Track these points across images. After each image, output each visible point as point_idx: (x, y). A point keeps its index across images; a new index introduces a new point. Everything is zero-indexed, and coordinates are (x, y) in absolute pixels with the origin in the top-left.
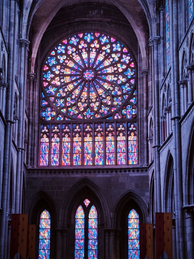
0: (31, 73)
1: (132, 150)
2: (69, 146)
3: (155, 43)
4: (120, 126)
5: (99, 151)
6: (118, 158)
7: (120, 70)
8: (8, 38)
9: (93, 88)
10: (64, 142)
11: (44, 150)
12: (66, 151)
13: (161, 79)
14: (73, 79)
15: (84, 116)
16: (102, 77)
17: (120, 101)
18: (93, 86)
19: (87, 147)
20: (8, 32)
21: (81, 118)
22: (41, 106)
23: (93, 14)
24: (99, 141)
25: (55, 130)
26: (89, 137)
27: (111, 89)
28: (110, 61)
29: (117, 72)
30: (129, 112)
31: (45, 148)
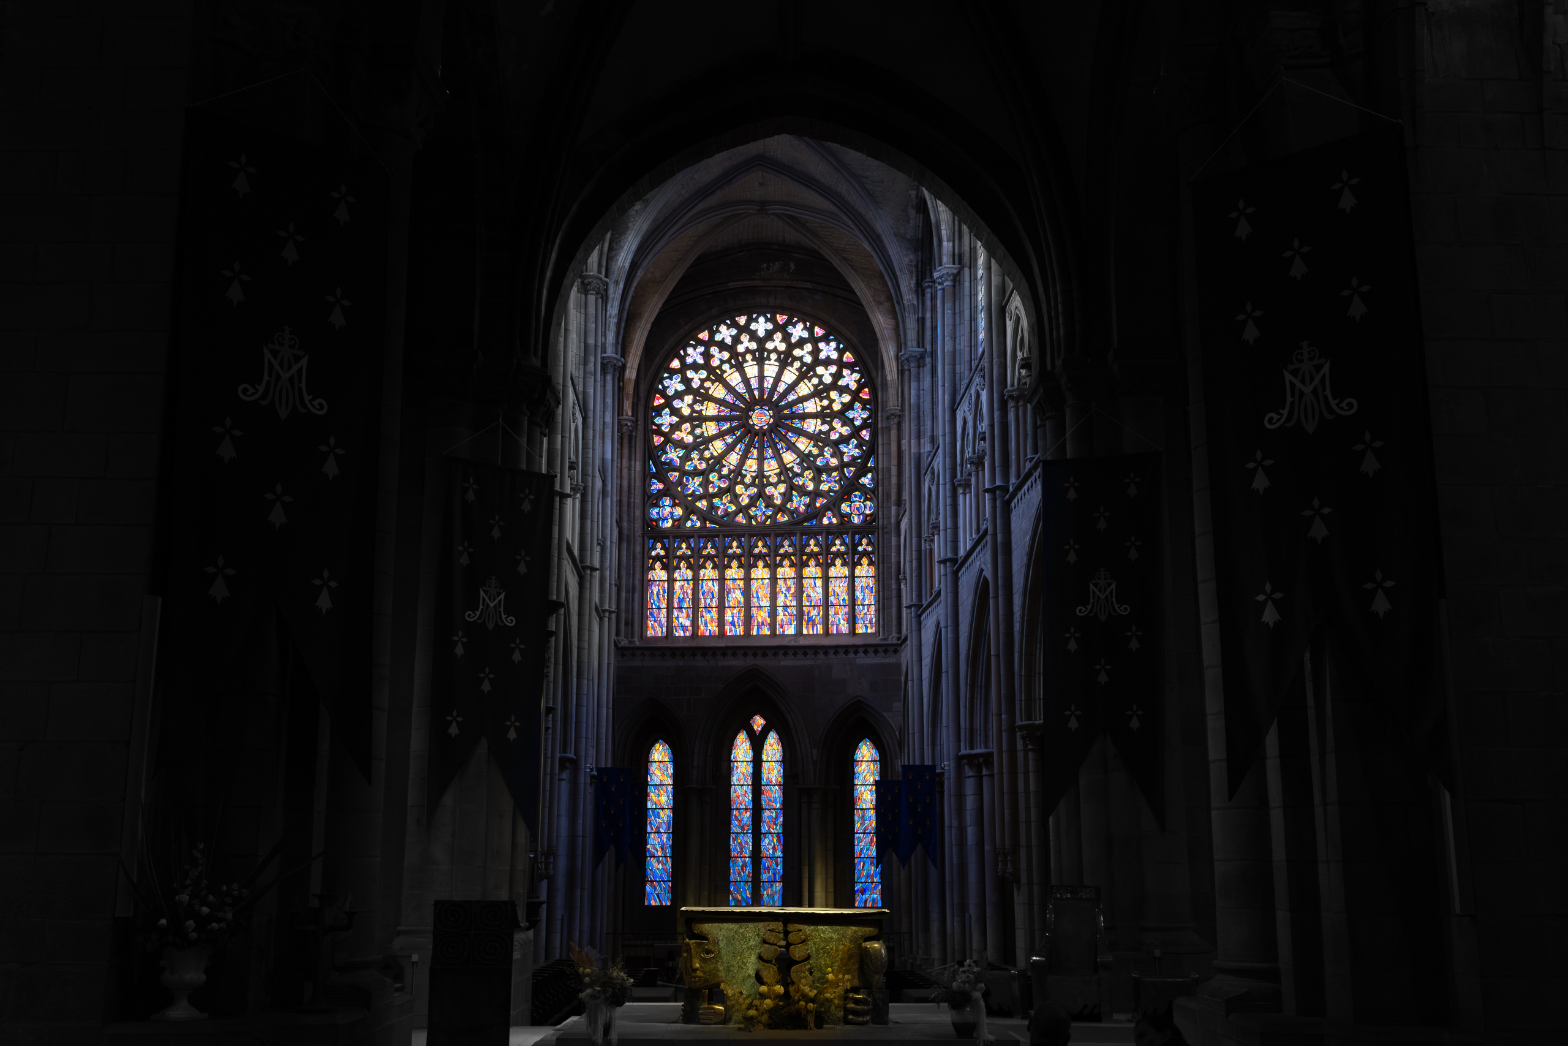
0: (625, 417)
1: (864, 599)
2: (716, 589)
3: (912, 365)
4: (836, 542)
5: (785, 602)
6: (831, 619)
7: (836, 407)
8: (581, 380)
9: (770, 451)
10: (702, 580)
11: (656, 598)
12: (708, 601)
13: (926, 450)
14: (724, 428)
15: (750, 518)
16: (792, 423)
17: (835, 481)
18: (772, 445)
19: (757, 593)
20: (582, 367)
21: (744, 522)
22: (649, 494)
23: (771, 271)
24: (785, 579)
25: (682, 551)
26: (764, 567)
27: (815, 451)
28: (811, 383)
29: (829, 411)
30: (858, 509)
31: (658, 594)
